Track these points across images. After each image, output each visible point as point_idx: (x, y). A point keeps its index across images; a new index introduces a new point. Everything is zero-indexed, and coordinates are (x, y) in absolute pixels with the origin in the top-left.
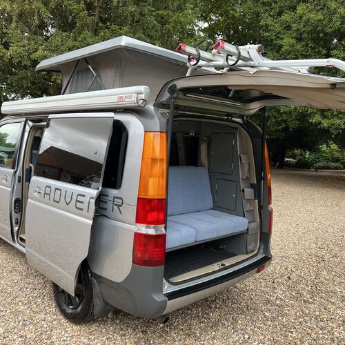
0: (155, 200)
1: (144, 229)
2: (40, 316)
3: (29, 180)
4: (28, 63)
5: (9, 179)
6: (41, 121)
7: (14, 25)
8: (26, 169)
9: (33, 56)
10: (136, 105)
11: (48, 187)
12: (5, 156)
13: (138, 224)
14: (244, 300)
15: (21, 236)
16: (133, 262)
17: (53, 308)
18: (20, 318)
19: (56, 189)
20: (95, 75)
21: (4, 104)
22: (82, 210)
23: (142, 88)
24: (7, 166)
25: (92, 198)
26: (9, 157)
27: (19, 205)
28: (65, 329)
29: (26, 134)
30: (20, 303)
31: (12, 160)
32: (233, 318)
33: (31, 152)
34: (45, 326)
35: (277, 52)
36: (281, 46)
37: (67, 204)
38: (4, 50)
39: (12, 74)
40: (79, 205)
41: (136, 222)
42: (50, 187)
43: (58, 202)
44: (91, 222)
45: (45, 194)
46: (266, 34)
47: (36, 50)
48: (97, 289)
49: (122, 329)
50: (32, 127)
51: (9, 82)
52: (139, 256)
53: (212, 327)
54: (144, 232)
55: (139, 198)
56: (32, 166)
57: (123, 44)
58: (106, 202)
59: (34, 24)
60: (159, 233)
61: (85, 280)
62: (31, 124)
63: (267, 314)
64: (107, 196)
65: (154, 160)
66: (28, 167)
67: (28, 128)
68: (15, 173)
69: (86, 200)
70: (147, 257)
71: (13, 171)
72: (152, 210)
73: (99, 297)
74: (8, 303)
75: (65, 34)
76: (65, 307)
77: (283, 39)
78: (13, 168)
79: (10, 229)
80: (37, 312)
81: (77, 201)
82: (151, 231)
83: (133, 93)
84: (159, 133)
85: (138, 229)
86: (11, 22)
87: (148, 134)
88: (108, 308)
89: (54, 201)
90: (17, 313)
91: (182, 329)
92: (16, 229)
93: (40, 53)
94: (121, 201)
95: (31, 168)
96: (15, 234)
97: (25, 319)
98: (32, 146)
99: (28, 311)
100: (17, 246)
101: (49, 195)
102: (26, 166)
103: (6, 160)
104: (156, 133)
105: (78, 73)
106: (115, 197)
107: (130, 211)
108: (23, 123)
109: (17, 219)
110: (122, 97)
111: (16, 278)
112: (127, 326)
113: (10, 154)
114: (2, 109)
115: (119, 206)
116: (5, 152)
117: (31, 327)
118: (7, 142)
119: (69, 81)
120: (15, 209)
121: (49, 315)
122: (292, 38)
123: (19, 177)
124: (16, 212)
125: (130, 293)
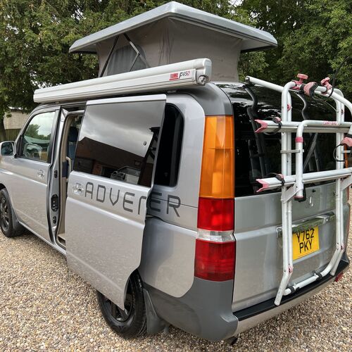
0: (221, 200)
1: (208, 236)
2: (85, 328)
3: (66, 175)
4: (59, 48)
5: (45, 173)
6: (77, 109)
7: (43, 7)
8: (63, 163)
9: (64, 41)
10: (195, 83)
11: (89, 183)
12: (39, 148)
13: (200, 230)
14: (313, 310)
15: (60, 236)
16: (196, 275)
17: (99, 318)
18: (64, 330)
19: (99, 186)
20: (138, 52)
21: (36, 91)
22: (131, 211)
23: (203, 61)
24: (42, 160)
25: (143, 197)
26: (43, 150)
27: (57, 202)
28: (113, 344)
29: (62, 124)
30: (62, 312)
31: (47, 153)
32: (304, 334)
33: (68, 143)
34: (92, 340)
35: (324, 25)
36: (329, 19)
37: (113, 204)
38: (34, 35)
39: (42, 61)
40: (127, 205)
41: (198, 227)
42: (92, 184)
43: (102, 201)
44: (143, 226)
45: (87, 191)
46: (311, 7)
47: (67, 33)
48: (150, 301)
49: (177, 346)
50: (68, 116)
51: (40, 69)
52: (203, 267)
53: (282, 345)
54: (209, 240)
55: (200, 198)
56: (69, 159)
57: (173, 11)
58: (159, 202)
59: (64, 5)
60: (227, 240)
61: (135, 291)
62: (66, 112)
63: (344, 329)
64: (160, 194)
65: (218, 151)
66: (64, 161)
67: (63, 118)
68: (51, 167)
69: (136, 199)
70: (212, 269)
71: (48, 165)
72: (217, 213)
73: (152, 311)
74: (50, 312)
75: (96, 14)
76: (112, 319)
77: (331, 11)
78: (49, 162)
79: (48, 228)
80: (81, 323)
81: (125, 201)
82: (217, 238)
83: (191, 68)
84: (224, 117)
85: (201, 236)
86: (40, 4)
87: (209, 118)
88: (163, 324)
89: (98, 200)
90: (59, 324)
91: (247, 347)
92: (54, 228)
93: (71, 35)
94: (177, 201)
95: (68, 161)
96: (54, 233)
97: (69, 331)
98: (68, 137)
99: (72, 322)
100: (56, 246)
101: (91, 193)
102: (63, 160)
103: (40, 153)
104: (221, 117)
105: (117, 51)
106: (170, 196)
107: (190, 213)
108: (58, 112)
109: (55, 217)
110: (176, 75)
111: (57, 281)
112: (183, 342)
113: (44, 146)
114: (34, 98)
115: (175, 207)
116: (39, 144)
117: (76, 342)
118: (39, 133)
119: (107, 62)
120: (52, 206)
121: (95, 326)
122: (342, 9)
123: (56, 172)
124: (53, 210)
125: (192, 310)
